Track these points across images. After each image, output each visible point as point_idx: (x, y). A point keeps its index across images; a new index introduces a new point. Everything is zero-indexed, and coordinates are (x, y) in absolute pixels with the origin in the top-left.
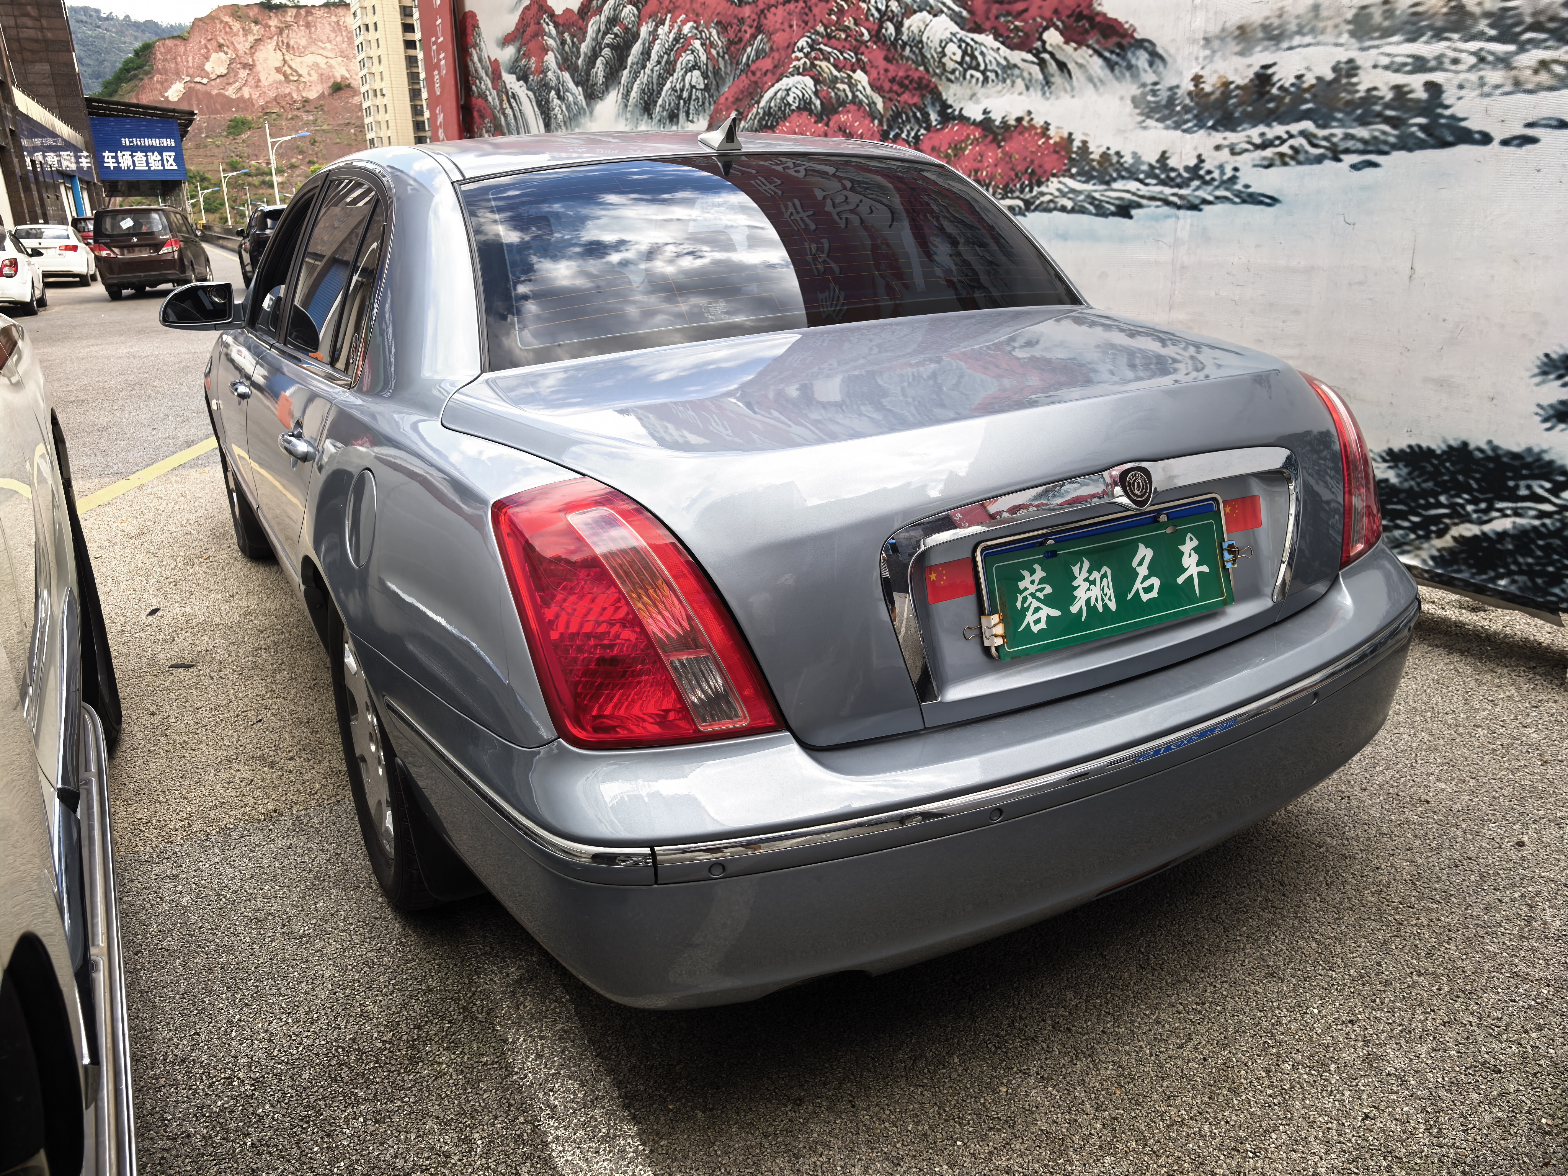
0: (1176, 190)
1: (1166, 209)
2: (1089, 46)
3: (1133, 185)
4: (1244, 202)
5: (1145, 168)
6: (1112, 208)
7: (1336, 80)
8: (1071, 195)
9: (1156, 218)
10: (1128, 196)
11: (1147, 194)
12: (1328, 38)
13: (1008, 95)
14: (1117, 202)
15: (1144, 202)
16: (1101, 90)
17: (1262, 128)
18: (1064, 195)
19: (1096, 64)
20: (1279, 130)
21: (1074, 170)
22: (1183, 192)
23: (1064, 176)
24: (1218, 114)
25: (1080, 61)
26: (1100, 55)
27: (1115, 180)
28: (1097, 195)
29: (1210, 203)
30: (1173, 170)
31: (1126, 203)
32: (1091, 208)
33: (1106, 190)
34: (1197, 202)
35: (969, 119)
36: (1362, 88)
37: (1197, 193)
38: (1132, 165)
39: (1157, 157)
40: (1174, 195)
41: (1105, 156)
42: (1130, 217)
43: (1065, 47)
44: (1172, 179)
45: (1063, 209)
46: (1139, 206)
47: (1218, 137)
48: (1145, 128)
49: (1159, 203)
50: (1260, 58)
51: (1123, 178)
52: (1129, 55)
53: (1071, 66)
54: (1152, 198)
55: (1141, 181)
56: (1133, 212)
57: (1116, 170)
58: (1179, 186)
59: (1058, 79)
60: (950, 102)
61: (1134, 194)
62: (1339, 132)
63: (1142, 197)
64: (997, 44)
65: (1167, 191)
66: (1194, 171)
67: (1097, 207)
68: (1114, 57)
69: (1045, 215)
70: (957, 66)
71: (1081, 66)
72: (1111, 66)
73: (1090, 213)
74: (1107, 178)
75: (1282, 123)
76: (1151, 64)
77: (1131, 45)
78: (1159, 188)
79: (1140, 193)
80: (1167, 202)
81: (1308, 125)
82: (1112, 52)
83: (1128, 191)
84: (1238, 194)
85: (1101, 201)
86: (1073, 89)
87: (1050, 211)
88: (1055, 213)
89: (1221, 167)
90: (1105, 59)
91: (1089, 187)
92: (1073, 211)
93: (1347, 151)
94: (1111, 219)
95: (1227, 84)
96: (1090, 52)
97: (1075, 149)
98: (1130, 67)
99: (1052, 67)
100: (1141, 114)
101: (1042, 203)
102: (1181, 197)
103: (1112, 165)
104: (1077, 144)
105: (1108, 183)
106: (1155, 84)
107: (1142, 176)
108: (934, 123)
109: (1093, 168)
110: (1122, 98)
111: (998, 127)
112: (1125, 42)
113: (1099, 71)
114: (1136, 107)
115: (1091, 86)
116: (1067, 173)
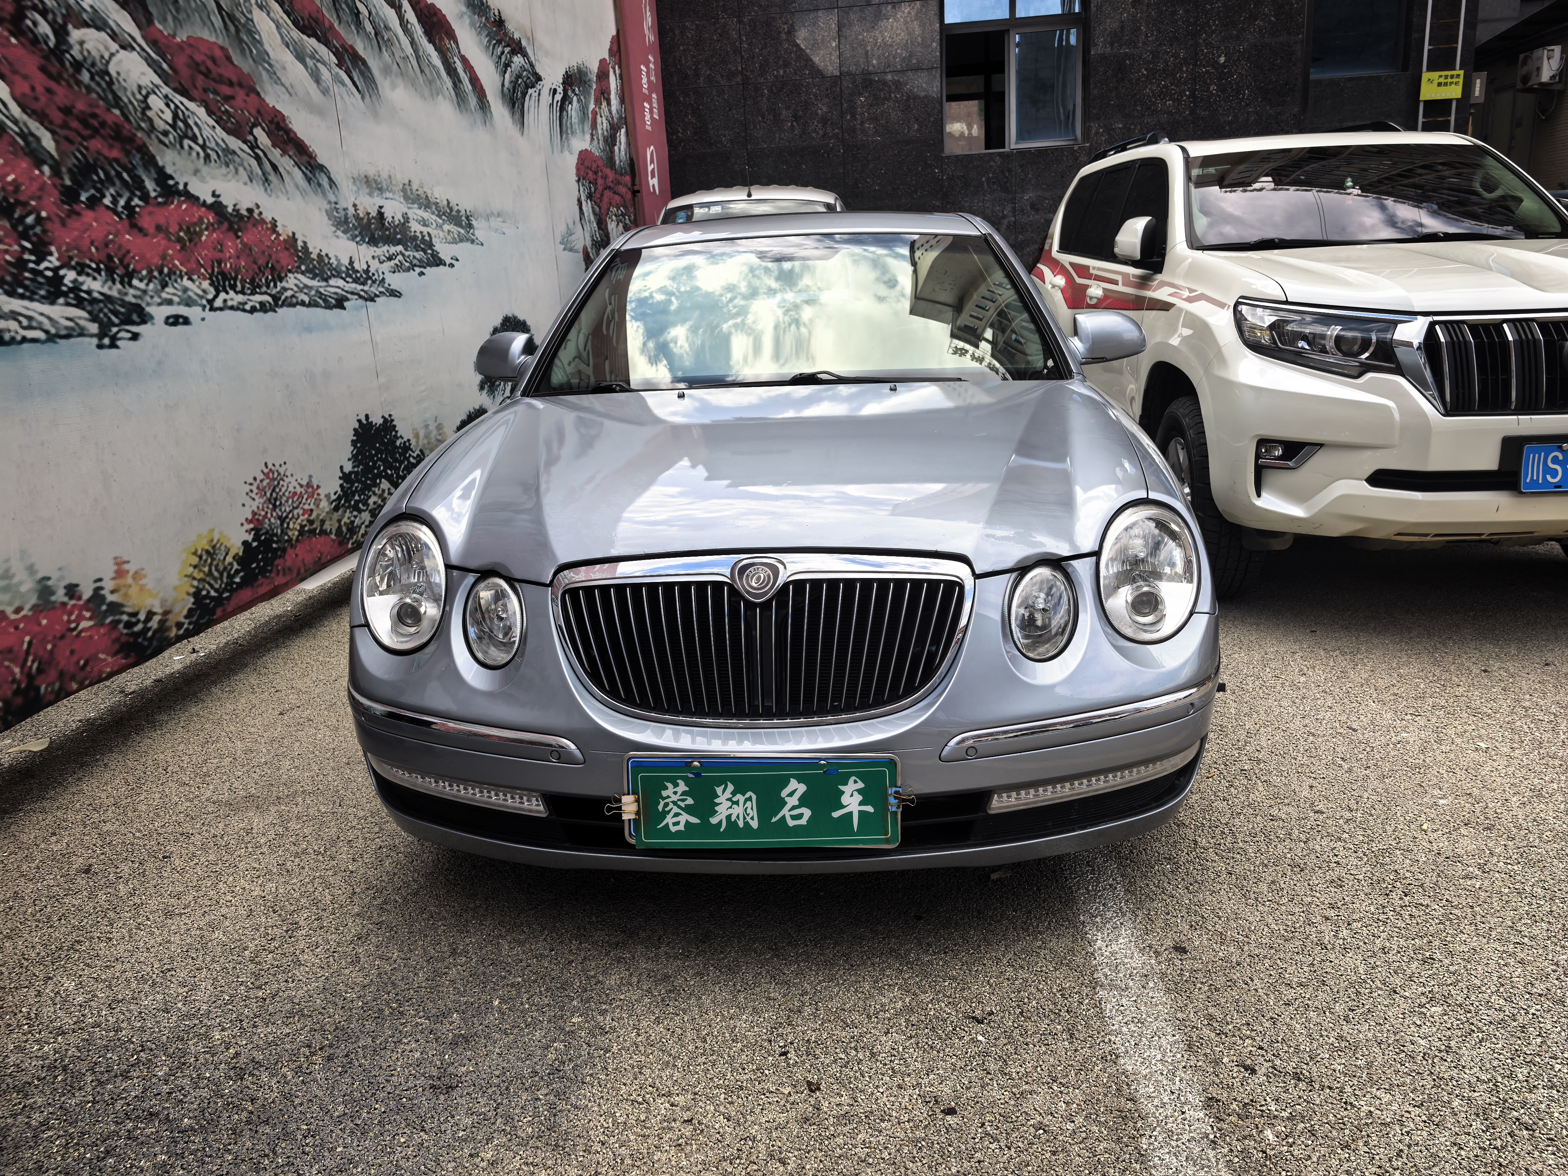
0: (361, 287)
1: (360, 301)
2: (290, 157)
3: (340, 283)
4: (390, 295)
5: (344, 269)
6: (333, 301)
7: (404, 224)
8: (306, 291)
9: (357, 309)
10: (339, 291)
11: (350, 290)
12: (397, 197)
13: (233, 181)
14: (335, 296)
15: (349, 296)
16: (306, 198)
17: (386, 248)
18: (301, 291)
19: (298, 174)
20: (393, 249)
21: (303, 268)
22: (366, 288)
23: (298, 273)
24: (369, 234)
25: (287, 168)
26: (300, 168)
27: (330, 278)
28: (322, 290)
29: (378, 296)
30: (358, 271)
31: (340, 297)
32: (321, 302)
33: (327, 286)
34: (373, 295)
35: (198, 198)
36: (413, 230)
37: (372, 289)
38: (337, 266)
39: (348, 261)
40: (362, 290)
41: (319, 256)
42: (344, 308)
43: (273, 149)
44: (359, 279)
45: (303, 303)
46: (347, 299)
47: (373, 250)
48: (337, 237)
49: (356, 297)
50: (378, 201)
51: (334, 276)
52: (317, 175)
53: (281, 169)
54: (352, 293)
55: (344, 279)
56: (346, 304)
57: (329, 269)
58: (364, 284)
59: (272, 177)
60: (169, 170)
61: (343, 290)
62: (411, 253)
63: (347, 292)
64: (212, 122)
65: (359, 287)
66: (367, 271)
67: (325, 301)
68: (308, 173)
69: (291, 310)
70: (168, 128)
71: (288, 172)
72: (309, 180)
73: (321, 307)
74: (325, 276)
75: (394, 245)
76: (331, 187)
77: (317, 168)
78: (354, 285)
79: (346, 289)
80: (361, 297)
81: (400, 248)
82: (307, 168)
83: (339, 287)
84: (387, 290)
85: (326, 296)
86: (287, 192)
87: (293, 305)
88: (298, 307)
89: (377, 271)
90: (303, 172)
91: (315, 283)
92: (309, 305)
93: (415, 265)
94: (334, 310)
95: (368, 214)
96: (293, 162)
97: (300, 248)
98: (319, 185)
99: (268, 167)
100: (333, 225)
101: (286, 298)
102: (365, 292)
103: (325, 265)
104: (300, 244)
105: (326, 280)
106: (336, 203)
107: (344, 275)
108: (153, 194)
109: (315, 267)
110: (320, 209)
111: (231, 214)
112: (312, 162)
113: (301, 181)
114: (329, 219)
115: (298, 193)
116: (298, 270)
